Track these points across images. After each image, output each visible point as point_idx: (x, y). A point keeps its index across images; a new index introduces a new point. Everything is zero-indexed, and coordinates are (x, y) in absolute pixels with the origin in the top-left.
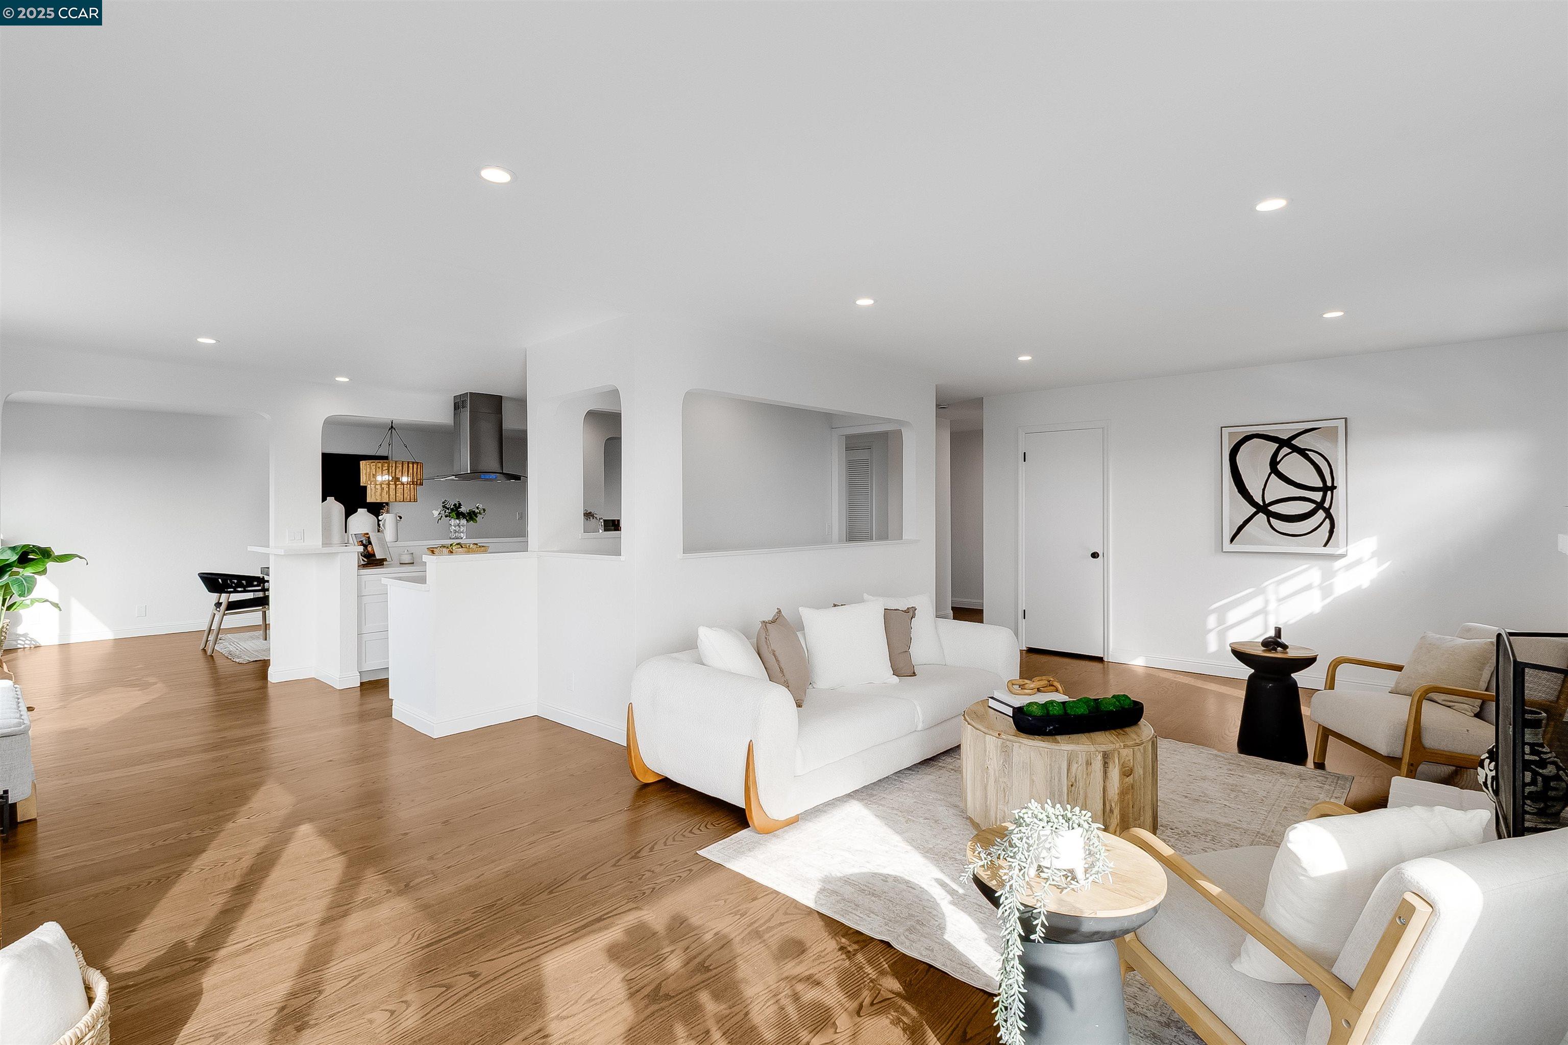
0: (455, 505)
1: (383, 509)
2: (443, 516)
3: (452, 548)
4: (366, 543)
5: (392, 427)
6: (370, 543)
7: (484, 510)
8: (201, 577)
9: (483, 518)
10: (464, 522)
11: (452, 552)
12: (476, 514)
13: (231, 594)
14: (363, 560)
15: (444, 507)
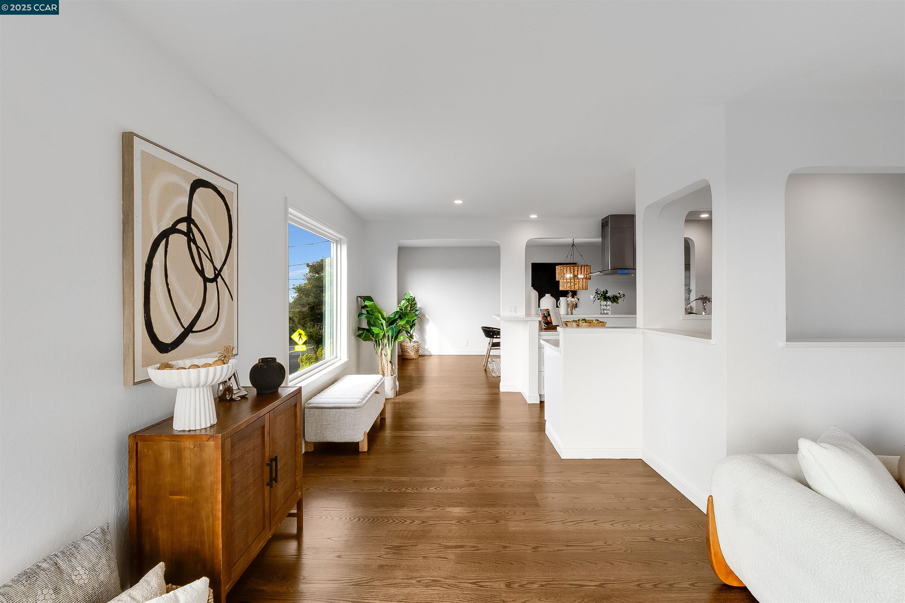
0: (603, 292)
1: (568, 294)
2: (597, 299)
3: (579, 323)
4: (546, 316)
5: (573, 245)
6: (549, 315)
7: (624, 295)
8: (482, 329)
9: (623, 300)
10: (609, 303)
11: (578, 326)
12: (618, 298)
13: (494, 339)
14: (544, 326)
15: (596, 293)
